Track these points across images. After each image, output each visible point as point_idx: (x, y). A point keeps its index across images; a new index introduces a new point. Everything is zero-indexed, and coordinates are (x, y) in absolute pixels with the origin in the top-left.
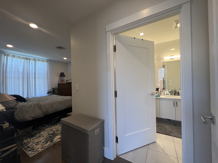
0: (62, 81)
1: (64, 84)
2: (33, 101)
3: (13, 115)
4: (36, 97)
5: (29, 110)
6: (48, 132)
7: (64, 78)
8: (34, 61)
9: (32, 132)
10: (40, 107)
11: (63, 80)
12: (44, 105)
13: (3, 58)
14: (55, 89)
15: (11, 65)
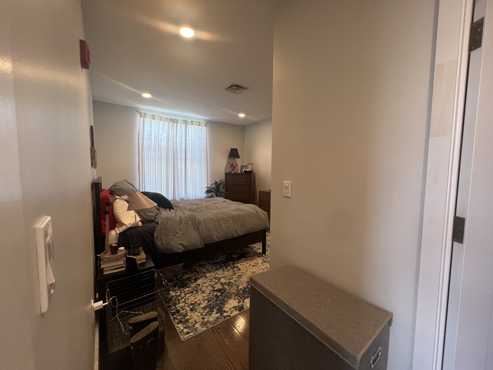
0: (233, 166)
1: (236, 174)
2: (185, 208)
3: (152, 235)
4: (188, 200)
5: (178, 230)
6: (211, 283)
7: (238, 160)
8: (184, 125)
9: (183, 274)
10: (196, 224)
11: (235, 164)
12: (204, 220)
13: (139, 120)
14: (220, 184)
15: (150, 135)
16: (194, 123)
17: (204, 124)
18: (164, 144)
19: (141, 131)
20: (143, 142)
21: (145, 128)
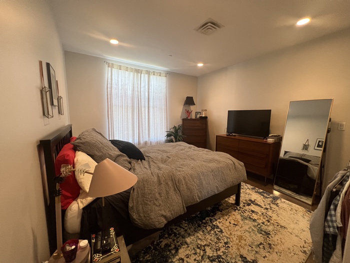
0: (189, 113)
1: (192, 119)
5: (157, 195)
7: (193, 107)
8: (147, 75)
10: (176, 184)
11: (190, 111)
13: (107, 71)
14: (179, 129)
15: (117, 84)
16: (156, 74)
17: (164, 75)
18: (130, 93)
19: (110, 80)
20: (111, 90)
21: (113, 78)
